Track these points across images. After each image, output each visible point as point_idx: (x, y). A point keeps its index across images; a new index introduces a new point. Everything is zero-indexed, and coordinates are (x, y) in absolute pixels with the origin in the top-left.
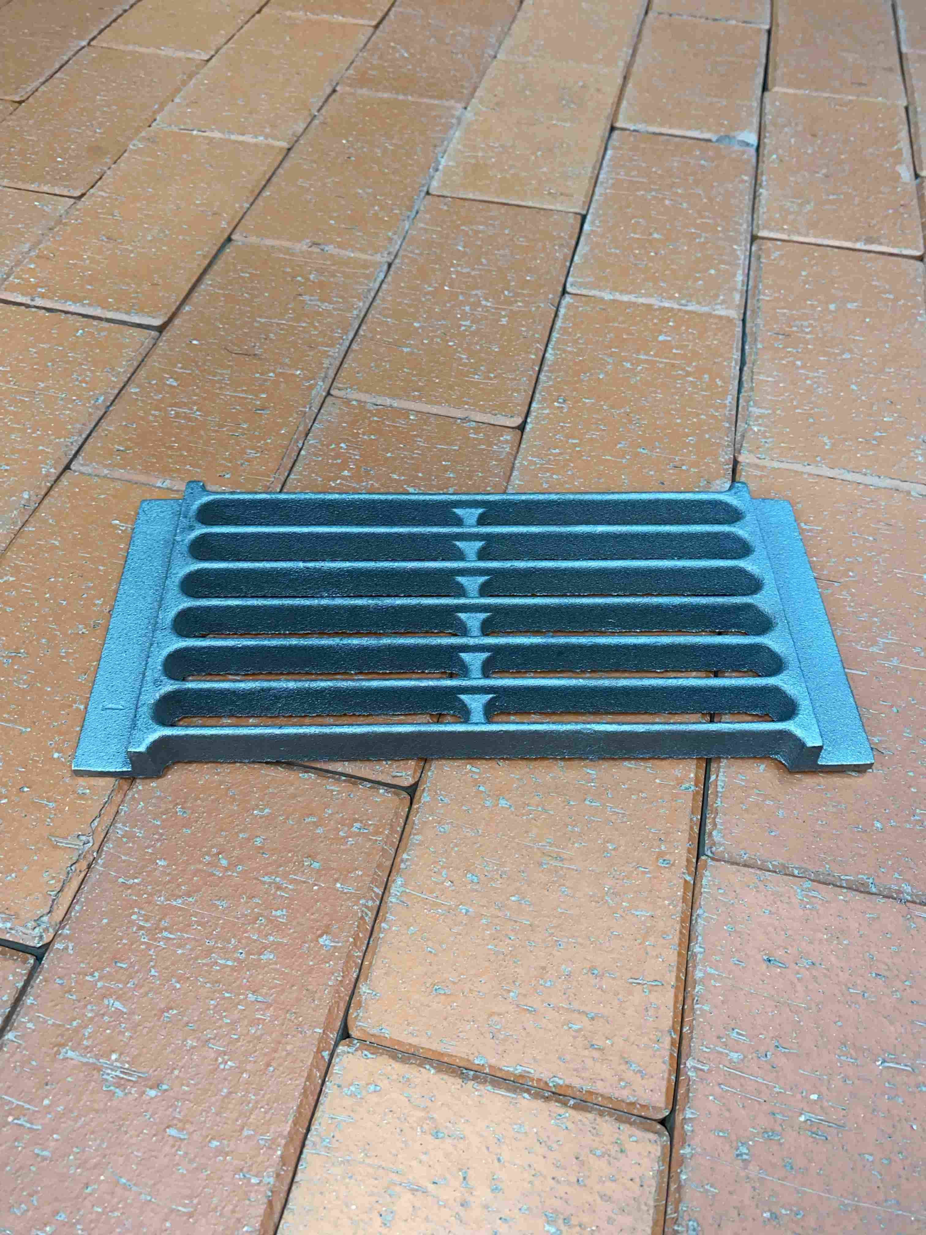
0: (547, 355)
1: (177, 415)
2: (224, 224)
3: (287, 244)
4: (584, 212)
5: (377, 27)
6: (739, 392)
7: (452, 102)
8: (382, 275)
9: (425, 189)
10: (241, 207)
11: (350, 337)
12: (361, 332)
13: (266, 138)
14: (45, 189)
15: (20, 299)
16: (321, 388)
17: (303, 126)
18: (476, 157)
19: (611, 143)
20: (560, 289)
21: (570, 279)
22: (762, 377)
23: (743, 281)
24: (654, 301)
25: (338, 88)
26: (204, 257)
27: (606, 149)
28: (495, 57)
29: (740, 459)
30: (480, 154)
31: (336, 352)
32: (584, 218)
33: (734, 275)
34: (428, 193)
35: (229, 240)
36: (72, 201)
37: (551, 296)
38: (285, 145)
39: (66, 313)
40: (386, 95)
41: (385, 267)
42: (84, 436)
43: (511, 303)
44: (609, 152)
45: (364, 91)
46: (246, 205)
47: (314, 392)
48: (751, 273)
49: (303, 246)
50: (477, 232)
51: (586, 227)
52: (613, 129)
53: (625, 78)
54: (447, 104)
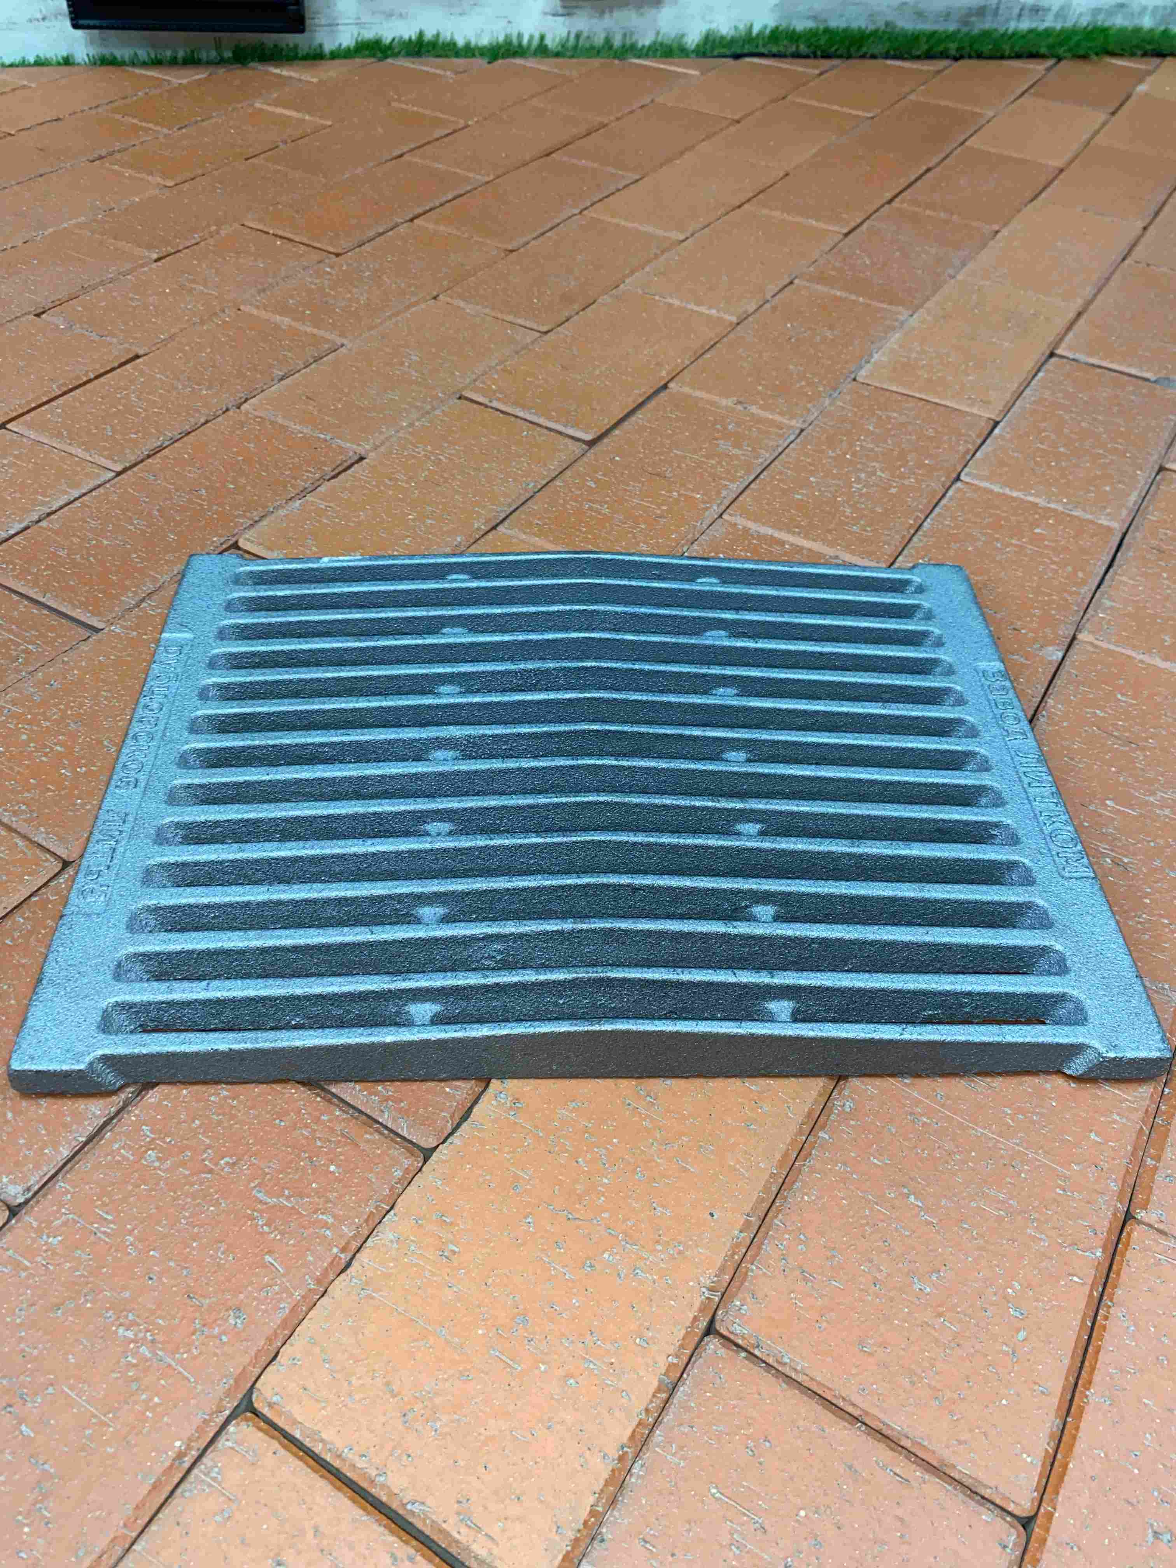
0: (925, 524)
1: (590, 508)
2: (664, 373)
3: (716, 398)
4: (998, 419)
5: (847, 235)
6: (1099, 587)
7: (901, 308)
8: (792, 437)
9: (853, 376)
10: (683, 362)
11: (752, 478)
12: (762, 476)
13: (718, 311)
14: (520, 321)
15: (481, 399)
16: (715, 509)
17: (755, 307)
18: (909, 358)
19: (1046, 366)
20: (954, 475)
21: (966, 470)
22: (1124, 579)
23: (1136, 502)
24: (1041, 501)
25: (796, 281)
26: (640, 395)
27: (1039, 371)
28: (954, 277)
29: (1080, 636)
30: (914, 355)
31: (736, 487)
32: (996, 424)
33: (1129, 495)
34: (854, 380)
35: (665, 386)
36: (538, 334)
37: (943, 479)
38: (734, 319)
39: (517, 417)
40: (838, 293)
41: (797, 431)
42: (512, 509)
43: (904, 478)
44: (1041, 375)
45: (820, 288)
46: (687, 362)
47: (707, 513)
48: (1148, 497)
49: (729, 402)
50: (889, 418)
51: (997, 431)
52: (1052, 355)
53: (1079, 314)
54: (893, 308)
